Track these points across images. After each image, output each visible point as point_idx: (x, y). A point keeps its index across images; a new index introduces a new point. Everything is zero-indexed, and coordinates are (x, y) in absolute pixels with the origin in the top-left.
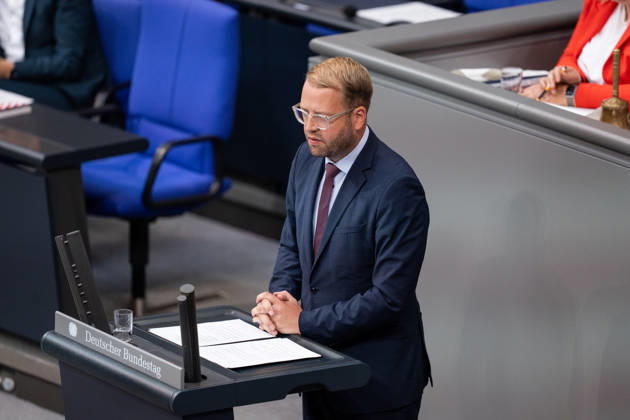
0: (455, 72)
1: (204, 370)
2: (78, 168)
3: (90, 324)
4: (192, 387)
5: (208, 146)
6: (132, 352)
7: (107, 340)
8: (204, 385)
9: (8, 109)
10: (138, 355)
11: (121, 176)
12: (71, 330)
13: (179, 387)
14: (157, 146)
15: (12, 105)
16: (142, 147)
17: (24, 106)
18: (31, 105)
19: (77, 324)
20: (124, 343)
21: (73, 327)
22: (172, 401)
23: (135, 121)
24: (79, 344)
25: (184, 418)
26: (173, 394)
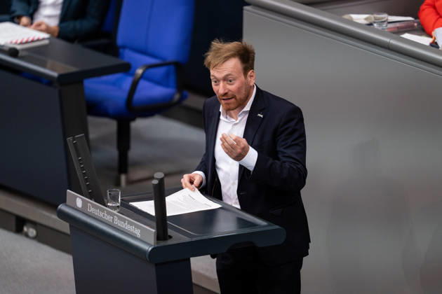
0: (346, 17)
1: (170, 232)
2: (82, 82)
3: (91, 199)
4: (162, 243)
5: (172, 68)
6: (120, 218)
7: (103, 210)
8: (170, 242)
9: (33, 41)
10: (124, 221)
11: (111, 89)
12: (78, 202)
13: (153, 244)
14: (136, 68)
15: (36, 38)
16: (126, 68)
17: (44, 39)
18: (48, 39)
19: (82, 200)
20: (115, 212)
22: (148, 253)
23: (121, 51)
24: (84, 213)
25: (156, 265)
26: (148, 249)
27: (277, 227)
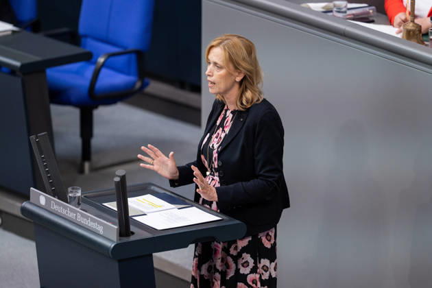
1: (132, 228)
2: (43, 72)
3: (54, 197)
4: (125, 240)
5: (133, 57)
6: (83, 215)
7: (66, 208)
8: (132, 238)
10: (87, 217)
11: (75, 77)
12: (41, 200)
13: (115, 240)
14: (98, 56)
16: (88, 57)
19: (46, 197)
20: (78, 209)
21: (43, 199)
22: (111, 250)
23: (83, 40)
24: (47, 210)
25: (119, 261)
26: (111, 245)
27: (238, 222)
